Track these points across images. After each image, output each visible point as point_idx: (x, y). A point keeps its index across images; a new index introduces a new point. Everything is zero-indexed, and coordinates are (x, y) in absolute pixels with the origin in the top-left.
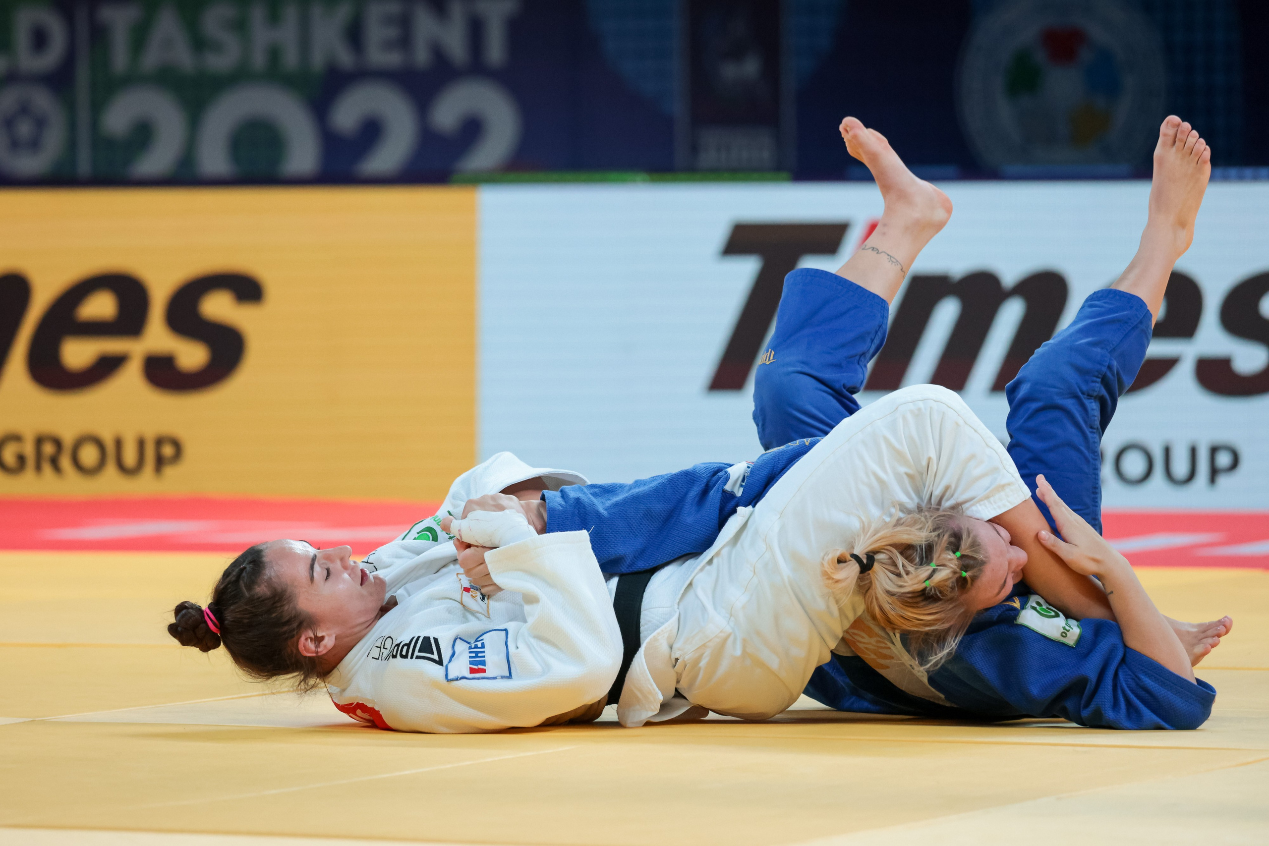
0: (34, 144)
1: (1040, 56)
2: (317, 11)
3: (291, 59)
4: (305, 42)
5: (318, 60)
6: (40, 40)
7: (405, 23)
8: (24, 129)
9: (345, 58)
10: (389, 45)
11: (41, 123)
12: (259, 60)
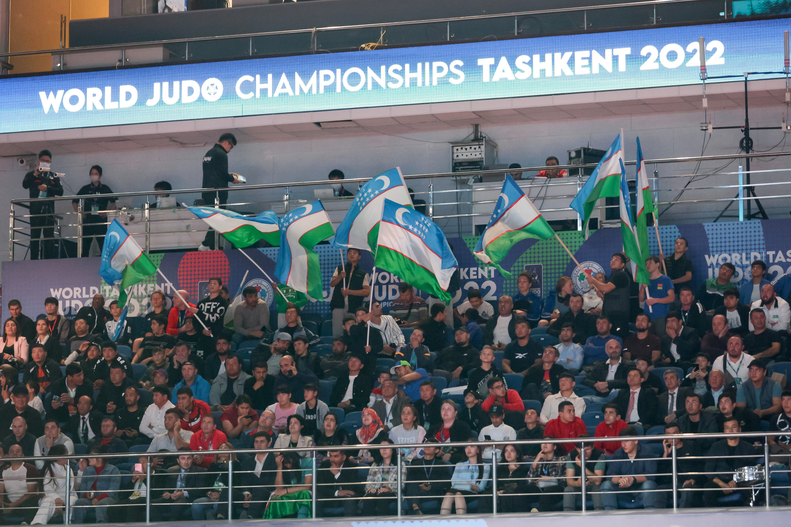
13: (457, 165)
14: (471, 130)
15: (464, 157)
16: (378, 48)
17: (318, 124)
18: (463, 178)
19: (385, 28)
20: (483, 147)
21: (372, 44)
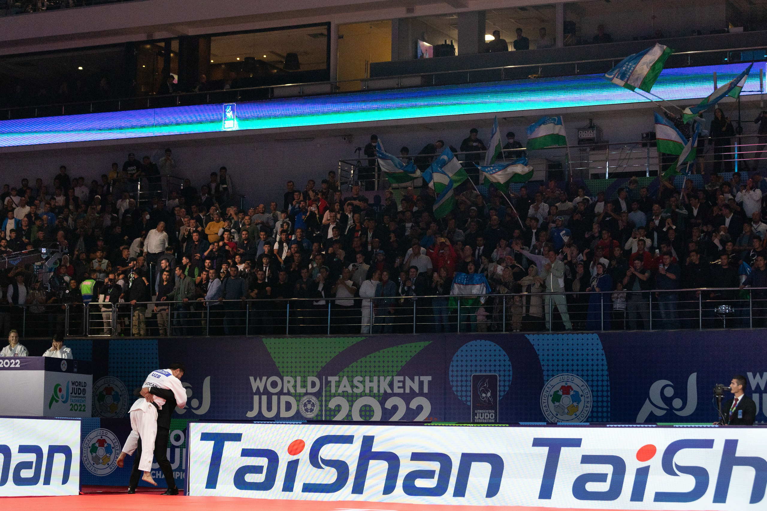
0: (312, 410)
1: (561, 393)
2: (382, 378)
3: (375, 391)
4: (379, 386)
5: (382, 391)
6: (313, 385)
7: (404, 382)
8: (309, 406)
9: (389, 391)
10: (399, 387)
11: (313, 405)
12: (367, 391)
13: (581, 141)
14: (588, 122)
15: (584, 137)
16: (538, 77)
17: (505, 119)
18: (585, 148)
19: (541, 66)
20: (595, 131)
21: (534, 75)
